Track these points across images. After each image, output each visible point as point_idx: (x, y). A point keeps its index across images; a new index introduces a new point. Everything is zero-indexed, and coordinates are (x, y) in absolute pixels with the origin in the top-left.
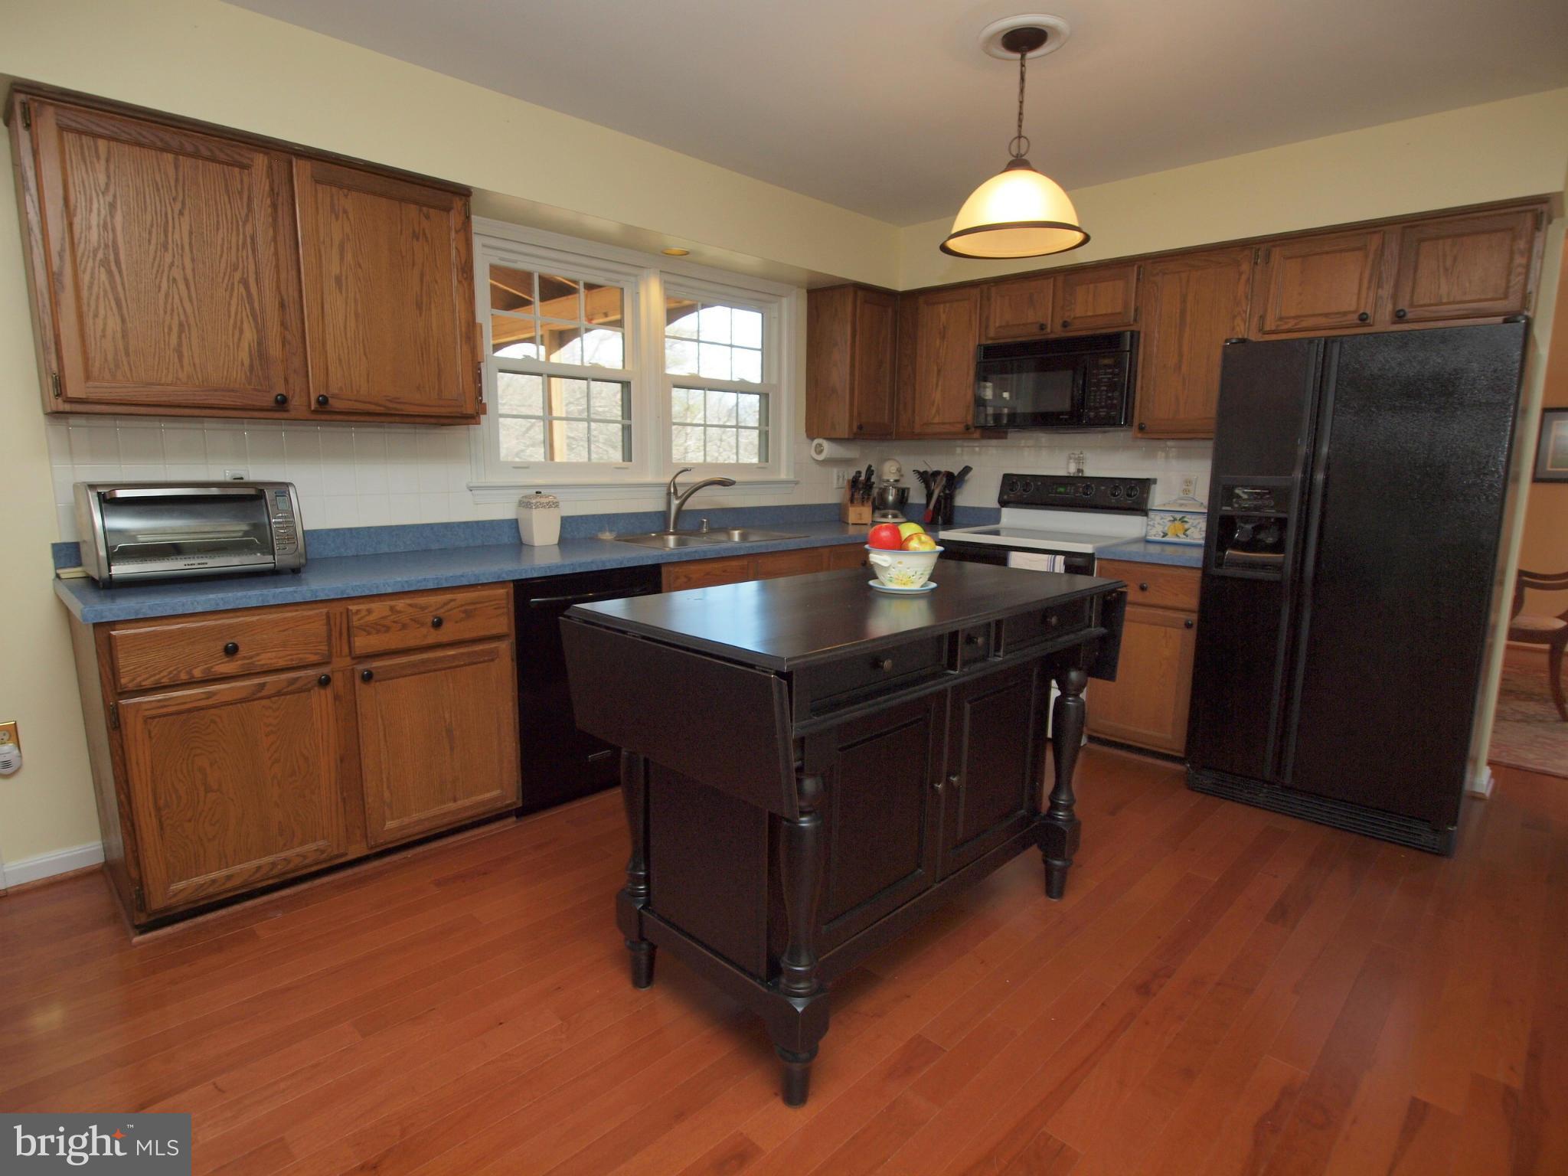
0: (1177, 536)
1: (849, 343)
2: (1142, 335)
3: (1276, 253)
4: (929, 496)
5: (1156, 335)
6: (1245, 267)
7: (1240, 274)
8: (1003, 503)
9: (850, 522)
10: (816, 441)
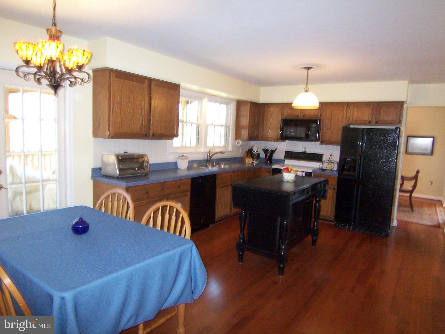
0: (329, 168)
1: (249, 116)
2: (322, 121)
3: (352, 106)
4: (266, 156)
5: (325, 121)
6: (345, 108)
7: (344, 109)
8: (285, 158)
9: (246, 162)
10: (237, 141)
